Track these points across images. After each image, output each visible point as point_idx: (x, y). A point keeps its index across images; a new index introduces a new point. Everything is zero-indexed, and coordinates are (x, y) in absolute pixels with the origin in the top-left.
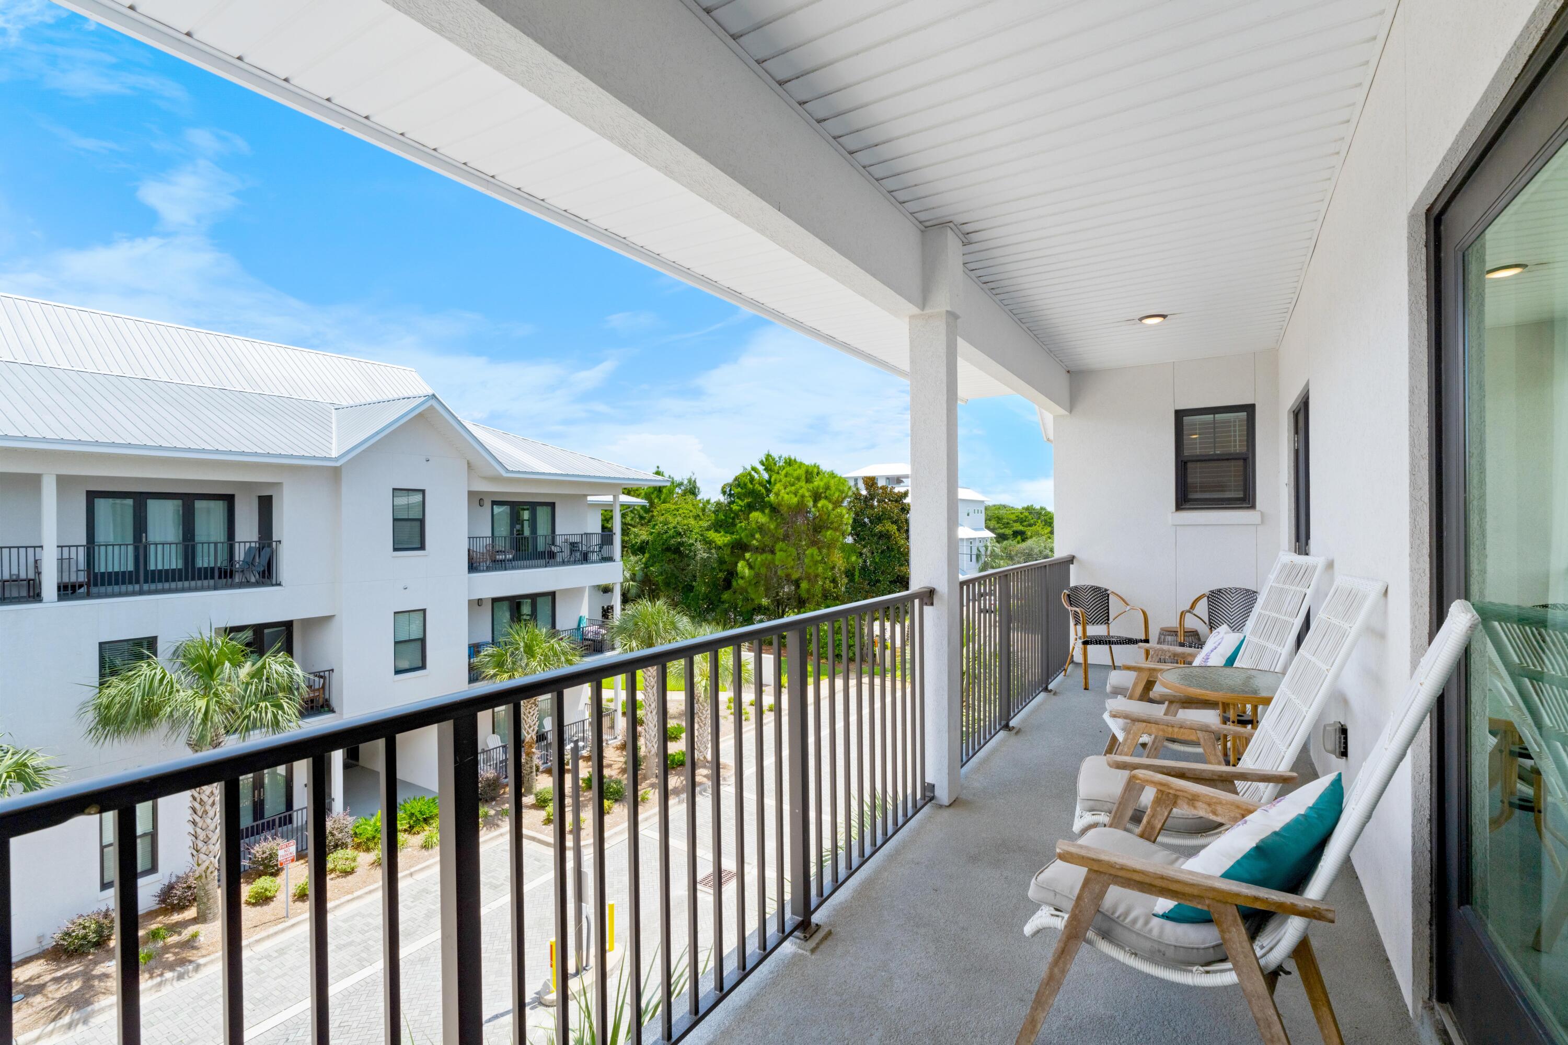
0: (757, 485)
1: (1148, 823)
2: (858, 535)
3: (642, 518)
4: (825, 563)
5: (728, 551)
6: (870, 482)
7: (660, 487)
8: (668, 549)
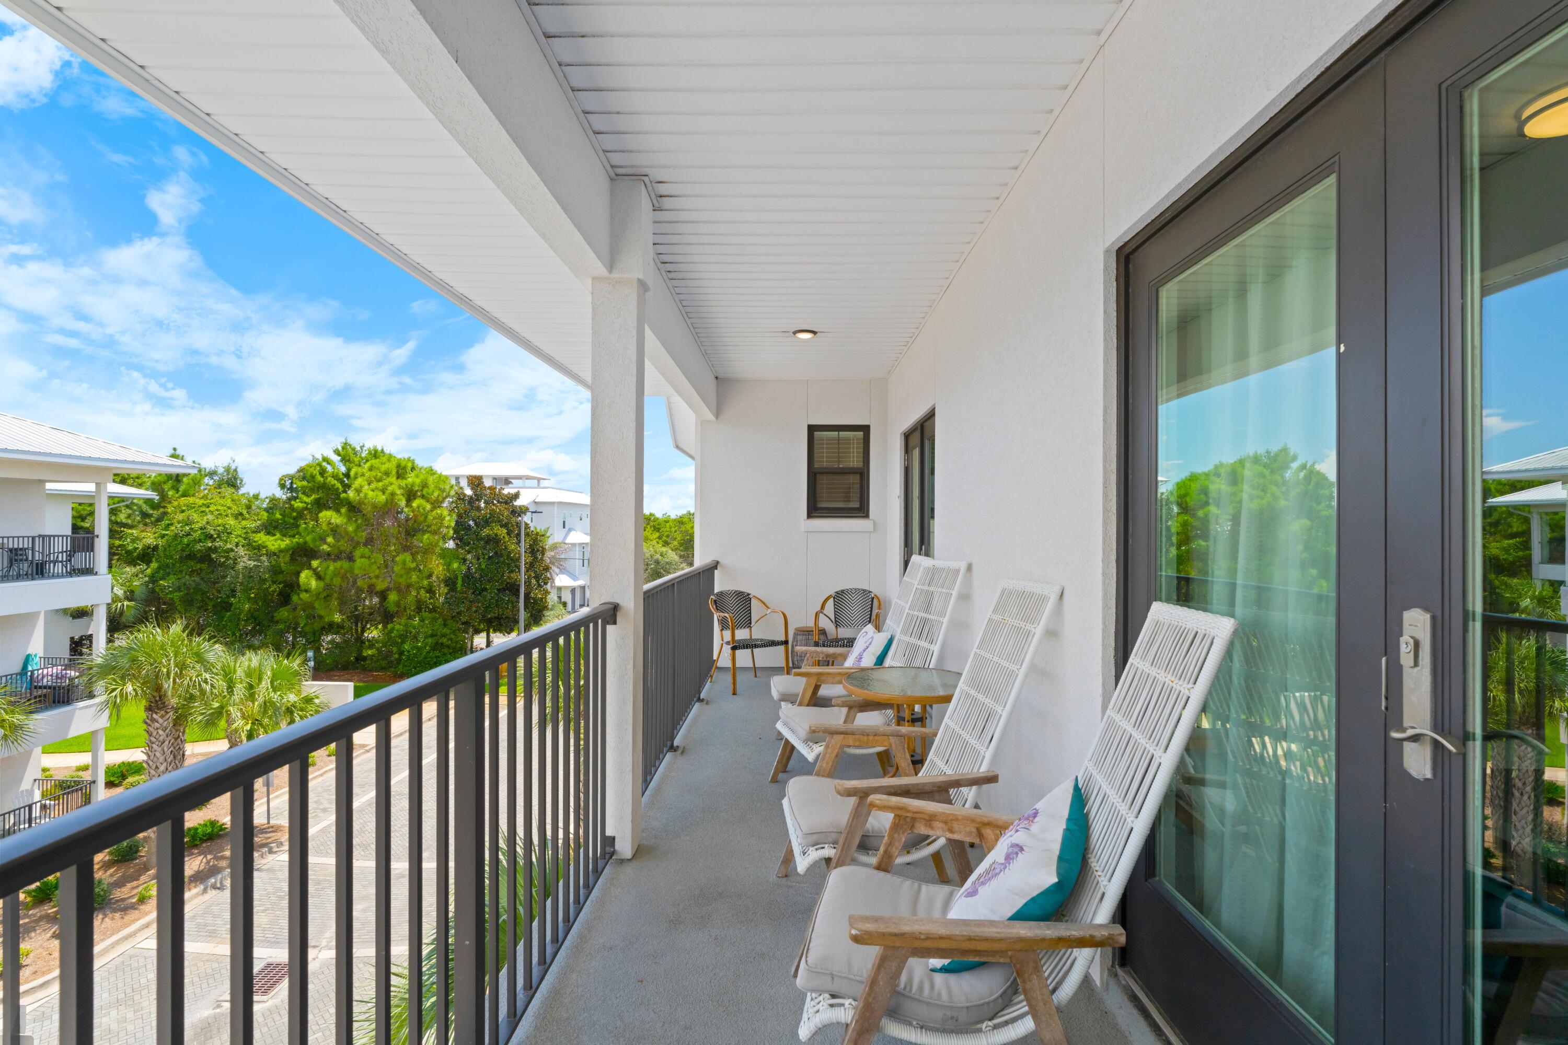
0: (329, 479)
1: (886, 852)
2: (461, 540)
3: (145, 515)
4: (420, 570)
5: (284, 560)
6: (475, 482)
7: (178, 475)
8: (191, 556)
